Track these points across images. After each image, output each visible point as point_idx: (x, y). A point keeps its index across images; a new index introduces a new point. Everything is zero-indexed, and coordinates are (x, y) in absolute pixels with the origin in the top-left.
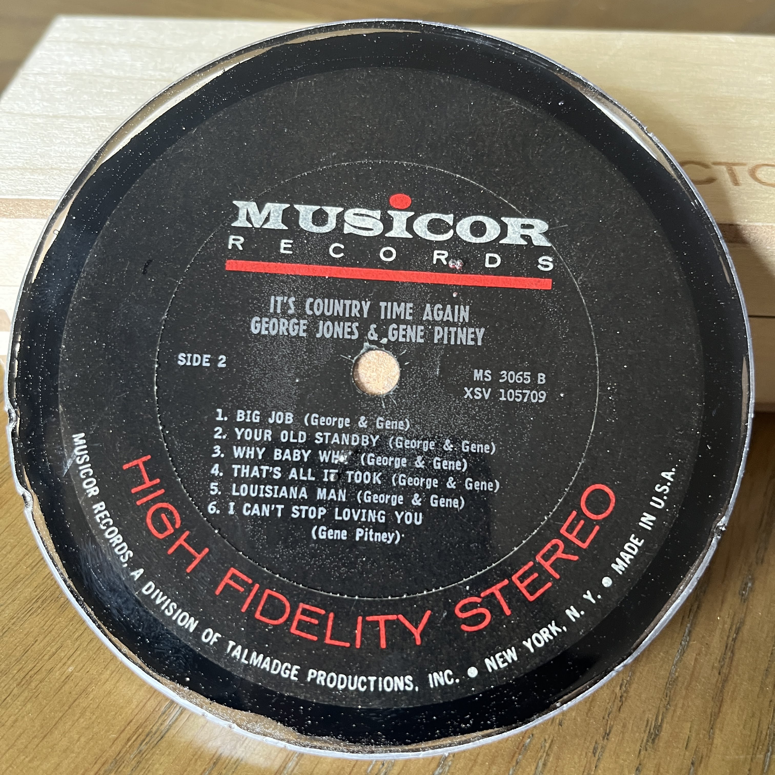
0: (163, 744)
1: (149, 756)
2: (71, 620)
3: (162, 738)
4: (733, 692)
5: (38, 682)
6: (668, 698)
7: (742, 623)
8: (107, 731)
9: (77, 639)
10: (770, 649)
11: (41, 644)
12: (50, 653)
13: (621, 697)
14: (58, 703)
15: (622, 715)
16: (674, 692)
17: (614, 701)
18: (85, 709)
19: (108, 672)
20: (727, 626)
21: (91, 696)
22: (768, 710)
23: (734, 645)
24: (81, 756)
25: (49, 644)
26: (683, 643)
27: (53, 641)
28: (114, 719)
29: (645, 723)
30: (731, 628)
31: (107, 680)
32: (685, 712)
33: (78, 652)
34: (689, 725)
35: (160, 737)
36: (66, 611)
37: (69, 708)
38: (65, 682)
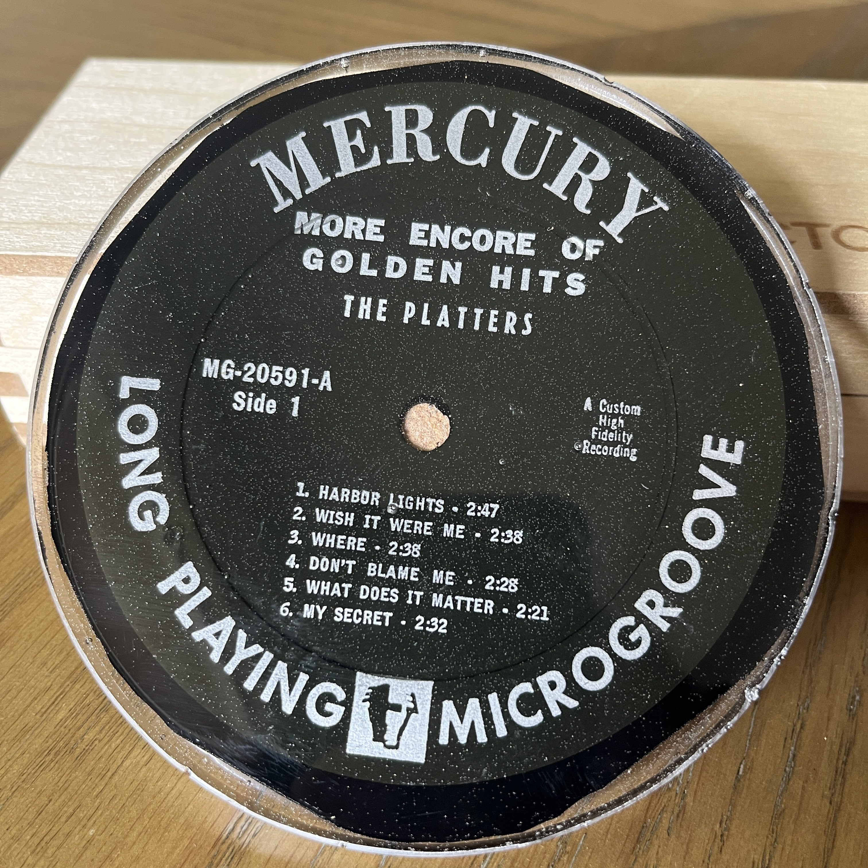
2: (89, 774)
4: (848, 823)
5: (55, 849)
6: (774, 835)
7: (852, 742)
9: (97, 796)
11: (57, 804)
12: (68, 814)
13: (722, 836)
15: (725, 857)
16: (781, 827)
17: (714, 841)
19: (135, 834)
20: (836, 748)
21: (117, 863)
23: (844, 770)
25: (65, 804)
26: (787, 769)
27: (70, 799)
30: (840, 750)
31: (134, 843)
32: (795, 850)
33: (100, 812)
36: (83, 764)
38: (85, 848)
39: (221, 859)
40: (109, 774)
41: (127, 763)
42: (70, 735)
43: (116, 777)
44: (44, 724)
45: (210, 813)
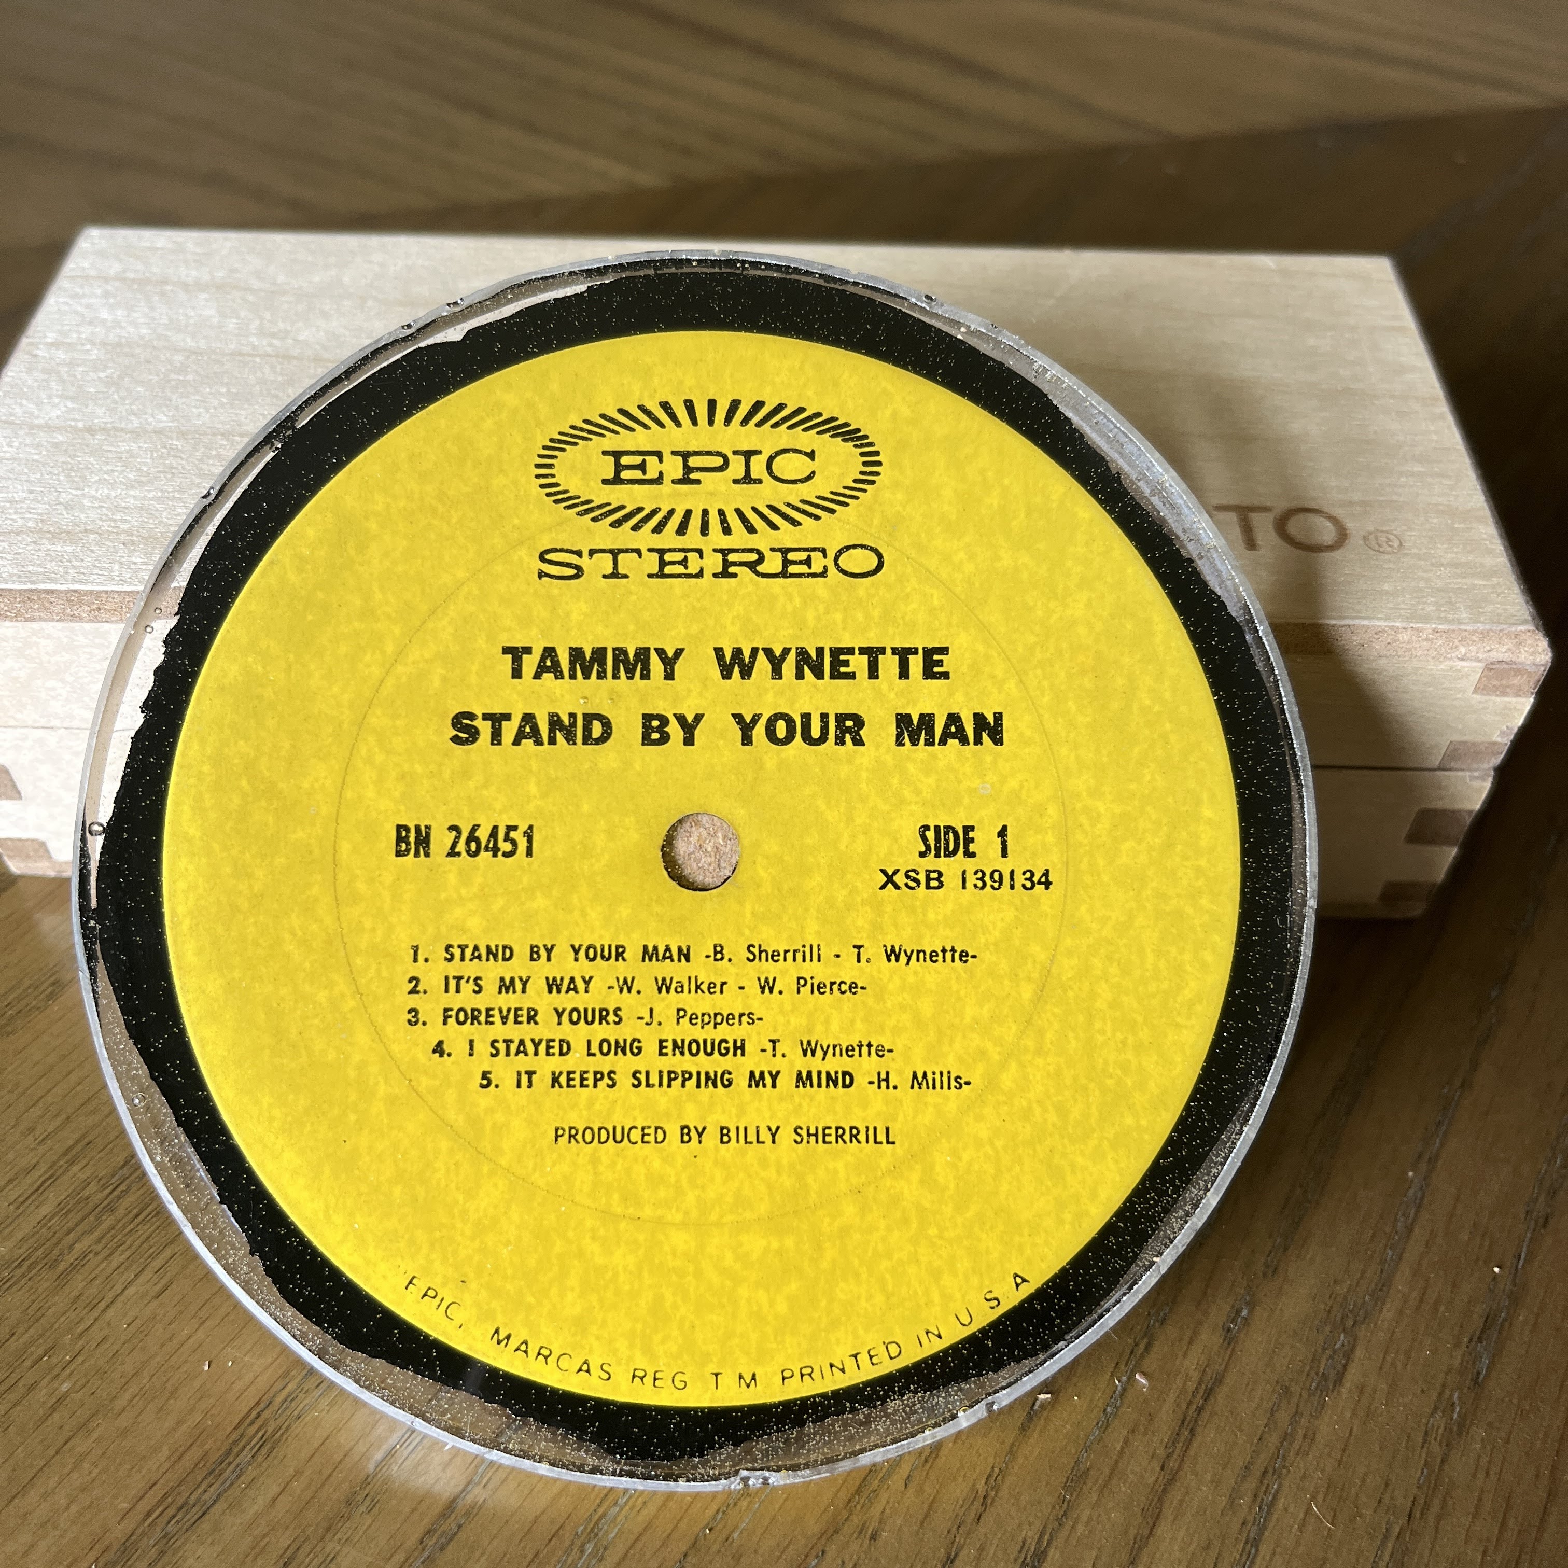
0: (205, 1526)
1: (178, 1543)
2: (74, 1302)
3: (204, 1514)
4: (1181, 1501)
5: (10, 1405)
6: (1065, 1505)
7: (1219, 1380)
8: (115, 1497)
9: (80, 1336)
10: (1259, 1432)
11: (21, 1341)
12: (35, 1357)
13: (985, 1497)
14: (41, 1442)
15: (982, 1529)
16: (1079, 1495)
17: (972, 1503)
18: (84, 1456)
19: (127, 1396)
20: (1191, 1386)
21: (95, 1435)
22: (1237, 1539)
23: (1196, 1421)
24: (70, 1535)
25: (32, 1342)
26: (1109, 1409)
27: (41, 1336)
28: (128, 1476)
29: (1018, 1547)
30: (1197, 1389)
31: (124, 1409)
32: (1090, 1532)
33: (80, 1359)
34: (1094, 1554)
35: (200, 1514)
36: (68, 1285)
37: (57, 1453)
38: (53, 1409)
39: (244, 1447)
40: (103, 1305)
41: (131, 1291)
42: (54, 1240)
43: (111, 1312)
44: (21, 1219)
45: (238, 1379)
